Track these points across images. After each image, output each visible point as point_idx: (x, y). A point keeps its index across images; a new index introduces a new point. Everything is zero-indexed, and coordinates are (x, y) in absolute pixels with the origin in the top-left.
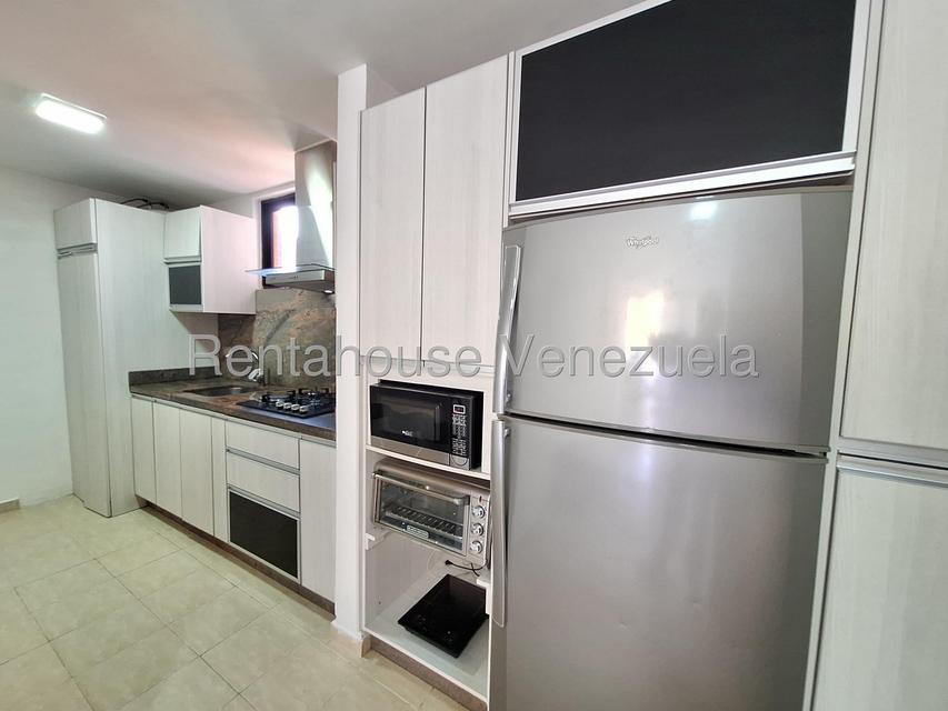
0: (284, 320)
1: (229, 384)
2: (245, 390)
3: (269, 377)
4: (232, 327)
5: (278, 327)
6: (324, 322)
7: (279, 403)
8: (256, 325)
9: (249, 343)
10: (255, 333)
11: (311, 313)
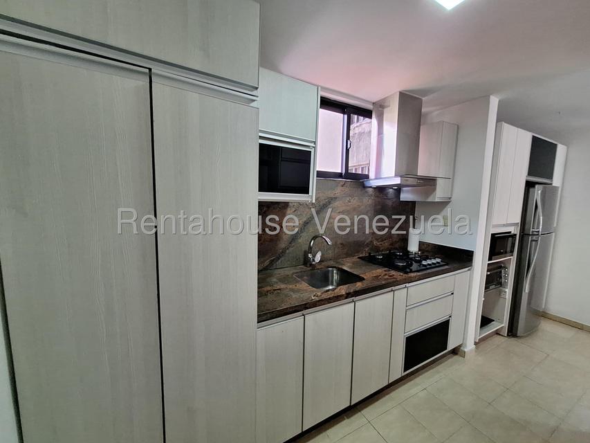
0: (325, 206)
5: (318, 213)
8: (289, 211)
11: (352, 201)
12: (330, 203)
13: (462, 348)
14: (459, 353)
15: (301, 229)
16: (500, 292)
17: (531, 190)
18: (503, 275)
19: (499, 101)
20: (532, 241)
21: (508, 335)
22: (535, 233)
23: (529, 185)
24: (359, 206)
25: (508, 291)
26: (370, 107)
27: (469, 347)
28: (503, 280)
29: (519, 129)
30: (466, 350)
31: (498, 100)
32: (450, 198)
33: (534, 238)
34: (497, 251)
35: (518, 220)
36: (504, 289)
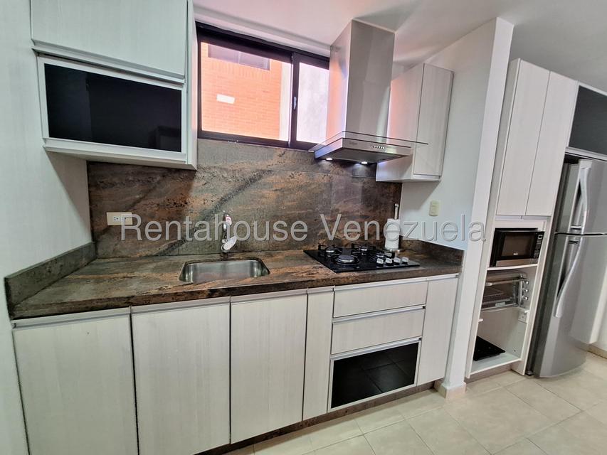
0: (253, 180)
5: (241, 188)
6: (313, 186)
11: (296, 176)
12: (260, 177)
13: (443, 385)
14: (440, 391)
15: (216, 207)
16: (518, 313)
17: (573, 167)
18: (521, 289)
19: (514, 29)
20: (571, 242)
21: (526, 374)
22: (576, 232)
23: (570, 160)
24: (308, 185)
25: (530, 314)
26: (325, 52)
27: (455, 383)
28: (521, 297)
29: (553, 74)
30: (448, 388)
31: (513, 26)
32: (440, 177)
33: (574, 238)
34: (504, 253)
35: (550, 211)
36: (522, 309)
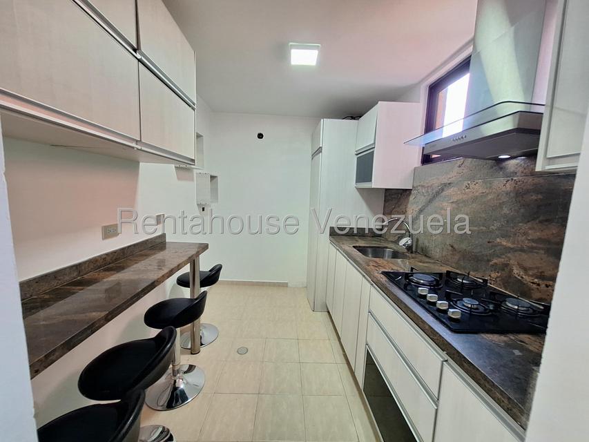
0: (438, 193)
1: (385, 245)
2: (395, 255)
3: (417, 246)
4: (394, 199)
5: (430, 201)
6: (490, 197)
7: (423, 291)
8: (411, 198)
9: (404, 213)
10: (409, 206)
11: (472, 186)
12: (443, 190)
